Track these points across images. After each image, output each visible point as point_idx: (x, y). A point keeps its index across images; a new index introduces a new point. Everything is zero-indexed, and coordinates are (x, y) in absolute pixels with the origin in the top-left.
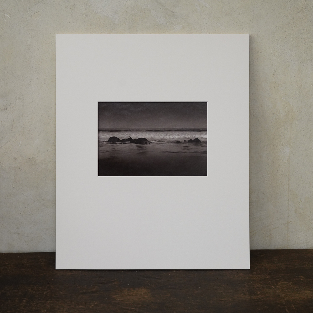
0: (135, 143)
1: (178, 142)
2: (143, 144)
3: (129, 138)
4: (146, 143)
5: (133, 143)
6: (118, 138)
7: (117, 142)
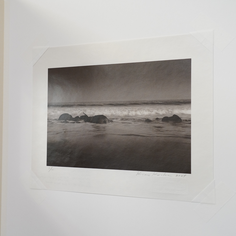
0: (91, 122)
1: (148, 121)
2: (100, 123)
3: (84, 115)
4: (105, 122)
5: (89, 122)
6: (70, 115)
7: (69, 120)
